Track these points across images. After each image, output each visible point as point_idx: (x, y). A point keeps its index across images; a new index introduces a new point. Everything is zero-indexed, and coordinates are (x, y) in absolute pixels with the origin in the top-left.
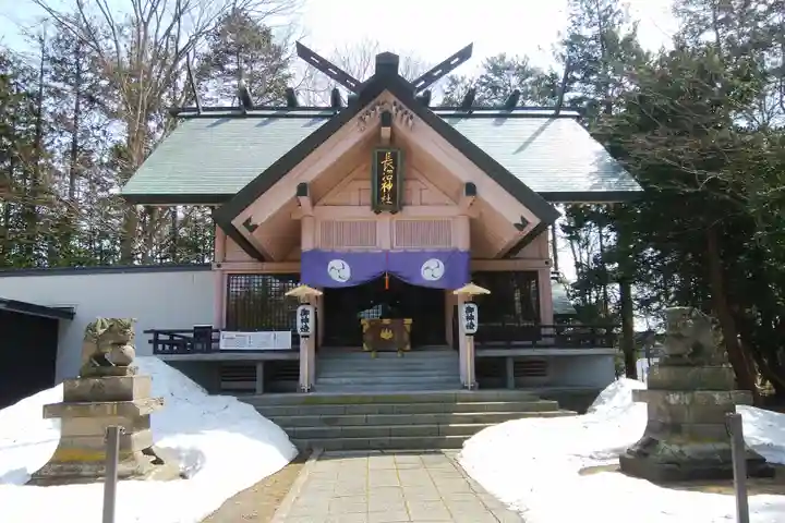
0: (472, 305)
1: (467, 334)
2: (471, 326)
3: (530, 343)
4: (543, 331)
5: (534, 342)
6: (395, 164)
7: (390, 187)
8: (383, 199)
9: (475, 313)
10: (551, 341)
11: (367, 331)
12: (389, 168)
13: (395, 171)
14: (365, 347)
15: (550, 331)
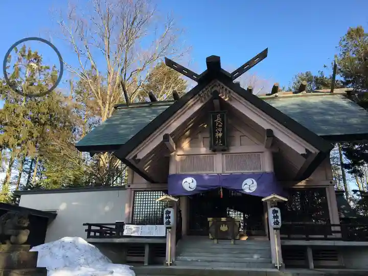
0: (276, 209)
1: (274, 229)
2: (276, 223)
3: (323, 236)
4: (333, 229)
5: (326, 236)
6: (223, 121)
7: (220, 135)
8: (217, 142)
9: (279, 214)
10: (339, 235)
11: (212, 225)
12: (219, 124)
13: (223, 125)
14: (211, 237)
15: (338, 228)
